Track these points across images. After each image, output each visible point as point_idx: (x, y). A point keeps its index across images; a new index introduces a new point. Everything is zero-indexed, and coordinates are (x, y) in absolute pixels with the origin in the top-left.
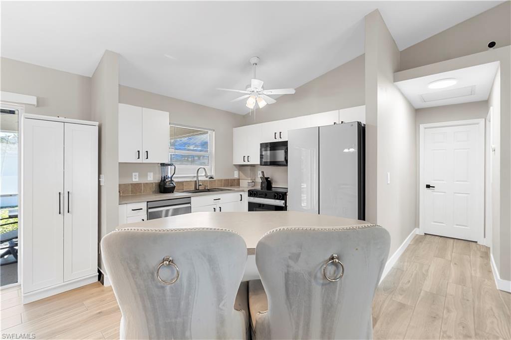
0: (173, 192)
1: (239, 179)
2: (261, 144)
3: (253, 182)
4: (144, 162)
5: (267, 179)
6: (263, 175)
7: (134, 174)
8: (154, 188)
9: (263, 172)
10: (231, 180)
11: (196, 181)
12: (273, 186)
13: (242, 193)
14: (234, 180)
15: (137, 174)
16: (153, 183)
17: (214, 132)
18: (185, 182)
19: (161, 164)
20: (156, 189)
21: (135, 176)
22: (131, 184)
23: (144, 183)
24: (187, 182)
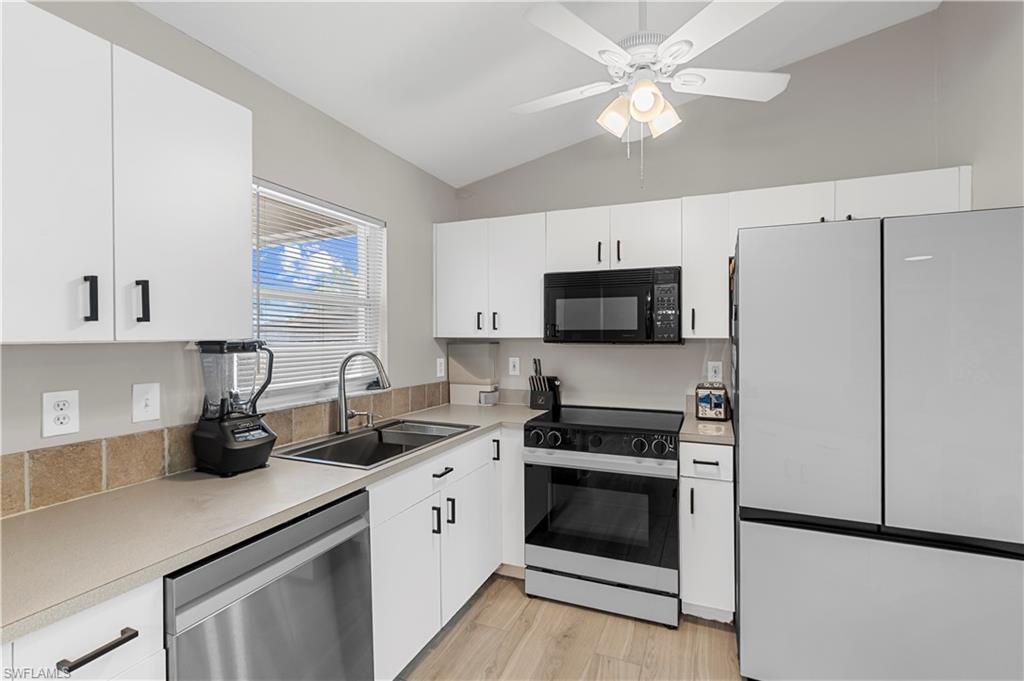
0: (263, 466)
1: (449, 383)
2: (548, 277)
3: (496, 389)
4: (124, 336)
5: (551, 381)
6: (538, 371)
7: (49, 399)
8: (167, 452)
9: (537, 363)
10: (429, 385)
11: (334, 404)
12: (563, 403)
13: (496, 435)
14: (437, 385)
15: (72, 396)
16: (158, 434)
17: (385, 229)
18: (297, 408)
19: (201, 343)
20: (177, 460)
21: (60, 406)
22: (33, 454)
23: (112, 442)
24: (304, 407)
